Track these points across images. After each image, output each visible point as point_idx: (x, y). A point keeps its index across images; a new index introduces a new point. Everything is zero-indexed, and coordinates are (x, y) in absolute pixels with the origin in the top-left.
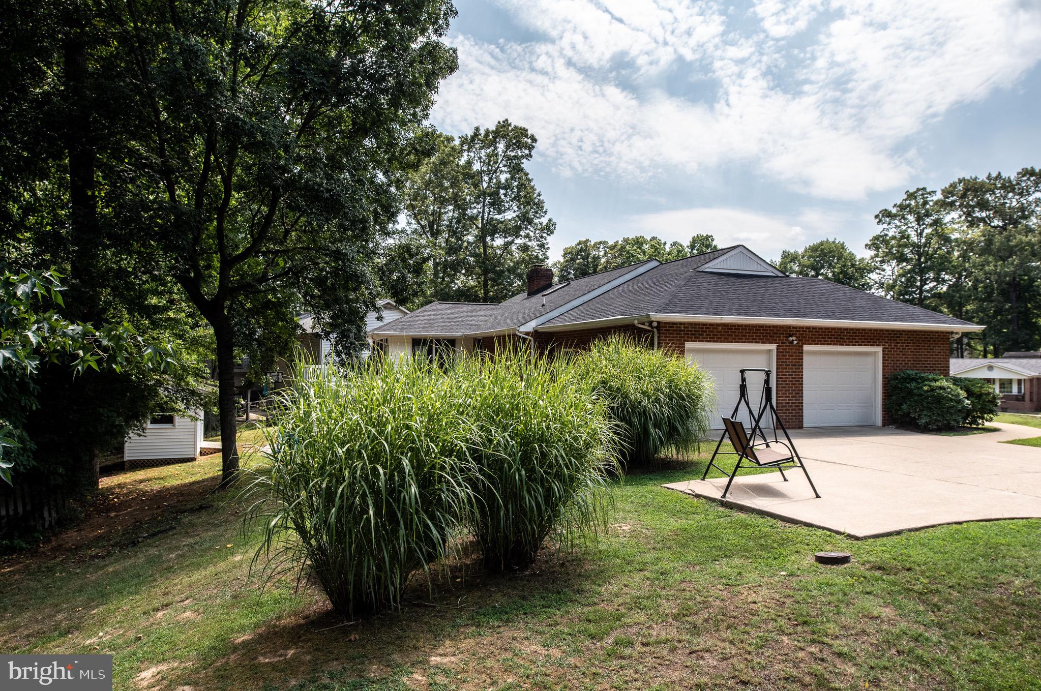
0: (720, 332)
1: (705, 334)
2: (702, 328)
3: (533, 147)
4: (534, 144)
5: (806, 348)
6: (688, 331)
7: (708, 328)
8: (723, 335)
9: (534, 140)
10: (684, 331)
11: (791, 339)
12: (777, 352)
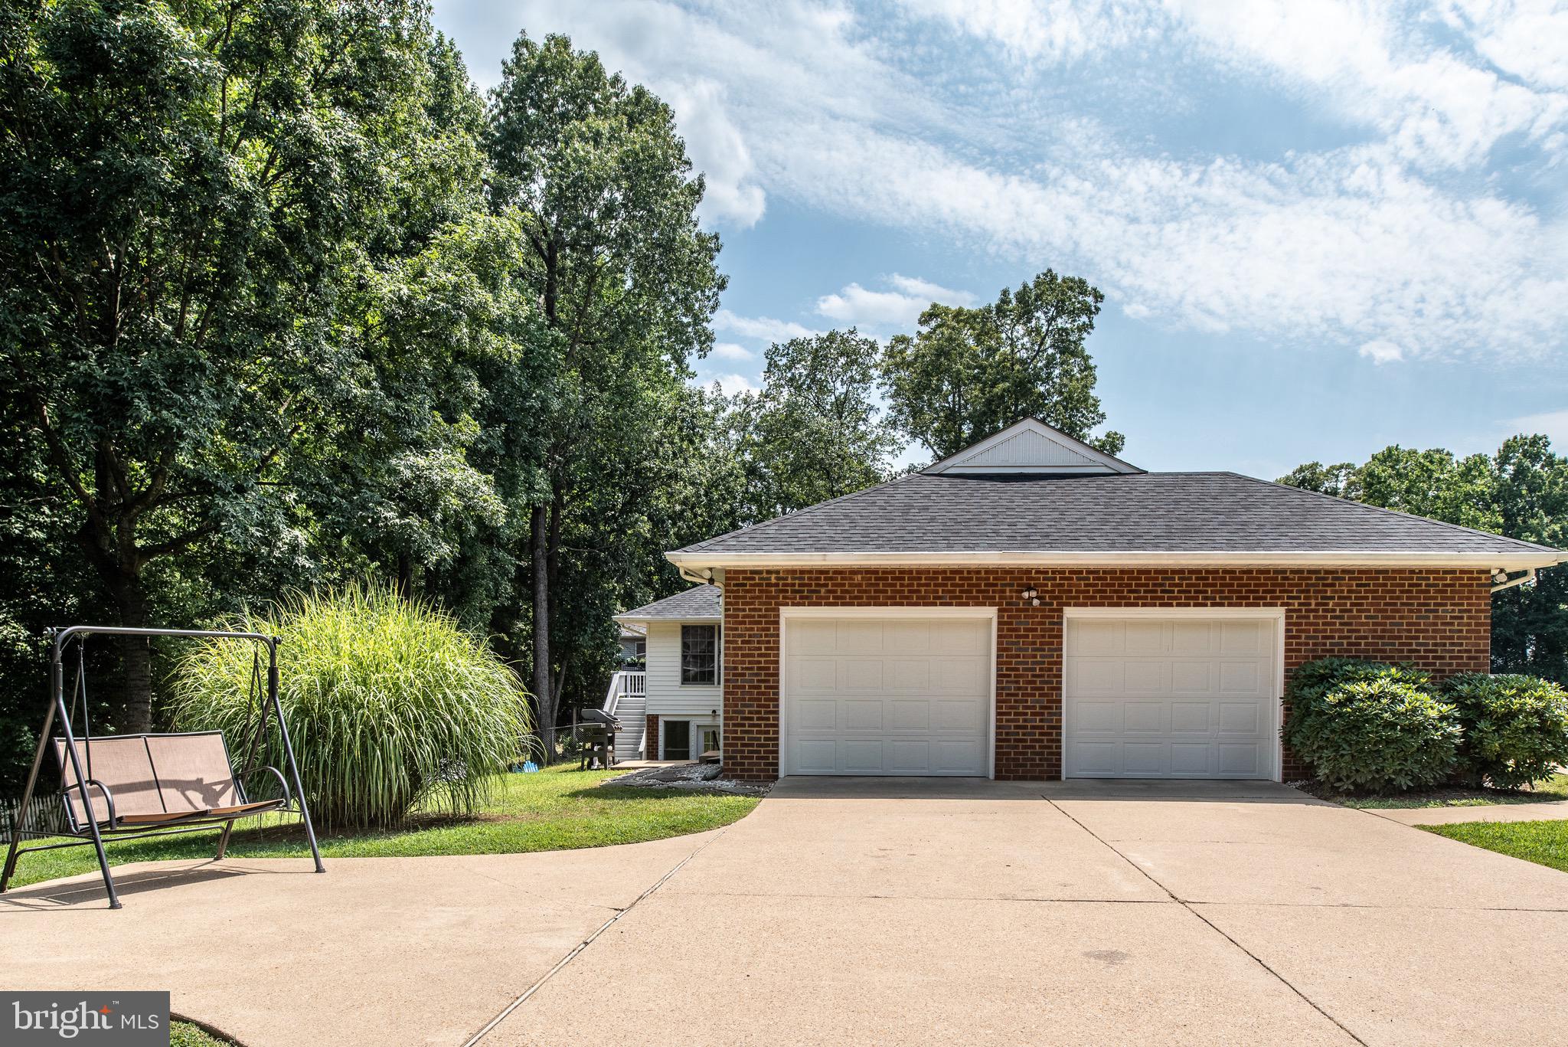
0: (860, 585)
1: (823, 590)
2: (819, 579)
3: (1098, 309)
4: (1099, 305)
5: (1070, 612)
6: (785, 585)
7: (831, 579)
8: (865, 591)
9: (1099, 297)
10: (777, 585)
11: (1026, 595)
12: (999, 623)
